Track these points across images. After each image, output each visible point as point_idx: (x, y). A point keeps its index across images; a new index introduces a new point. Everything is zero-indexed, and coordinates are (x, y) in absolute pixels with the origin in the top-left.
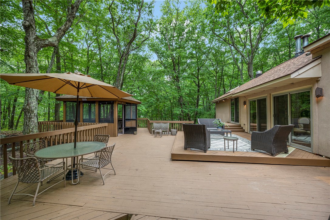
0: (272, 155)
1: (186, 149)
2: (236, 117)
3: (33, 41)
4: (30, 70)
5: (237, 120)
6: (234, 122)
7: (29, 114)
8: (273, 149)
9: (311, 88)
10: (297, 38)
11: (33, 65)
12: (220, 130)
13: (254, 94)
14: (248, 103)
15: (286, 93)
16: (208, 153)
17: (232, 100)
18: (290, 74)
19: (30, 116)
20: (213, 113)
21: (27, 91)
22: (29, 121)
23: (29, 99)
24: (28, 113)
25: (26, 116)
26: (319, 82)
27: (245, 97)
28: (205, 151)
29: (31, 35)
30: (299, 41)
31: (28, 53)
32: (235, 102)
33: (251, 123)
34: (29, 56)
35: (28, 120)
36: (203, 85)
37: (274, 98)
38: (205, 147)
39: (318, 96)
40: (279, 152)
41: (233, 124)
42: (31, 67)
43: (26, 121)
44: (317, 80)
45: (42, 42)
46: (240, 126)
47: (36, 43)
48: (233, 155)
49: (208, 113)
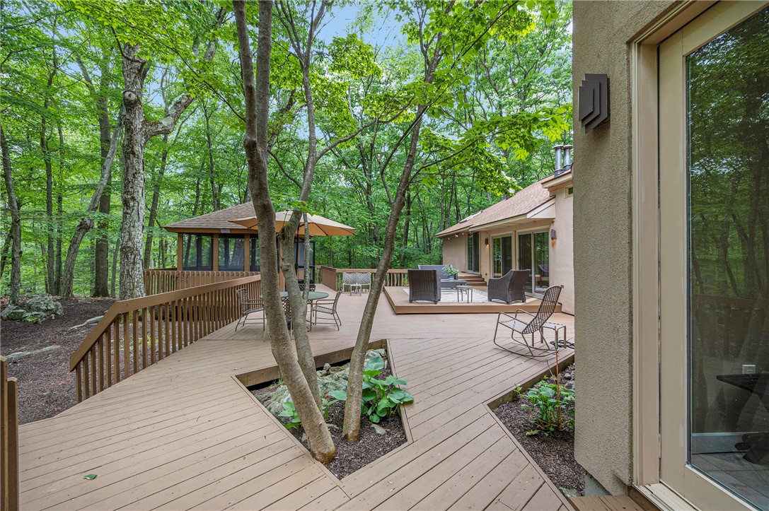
0: (508, 303)
1: (411, 301)
2: (474, 264)
3: (141, 126)
4: (134, 177)
5: (477, 269)
6: (472, 272)
7: (133, 256)
8: (509, 297)
9: (548, 229)
10: (556, 149)
11: (139, 170)
12: (452, 280)
13: (498, 229)
14: (491, 242)
15: (529, 231)
16: (438, 305)
17: (469, 235)
18: (526, 214)
19: (134, 259)
20: (437, 256)
21: (128, 216)
22: (133, 268)
23: (132, 229)
24: (131, 255)
25: (128, 259)
26: (555, 223)
27: (486, 232)
28: (436, 303)
29: (137, 117)
30: (559, 153)
31: (132, 148)
32: (473, 239)
33: (494, 272)
34: (133, 153)
35: (131, 266)
36: (416, 200)
37: (520, 236)
38: (436, 298)
39: (553, 239)
40: (515, 300)
41: (471, 273)
42: (136, 173)
43: (127, 268)
44: (551, 221)
45: (154, 128)
46: (480, 276)
47: (144, 129)
48: (468, 305)
49: (428, 257)
